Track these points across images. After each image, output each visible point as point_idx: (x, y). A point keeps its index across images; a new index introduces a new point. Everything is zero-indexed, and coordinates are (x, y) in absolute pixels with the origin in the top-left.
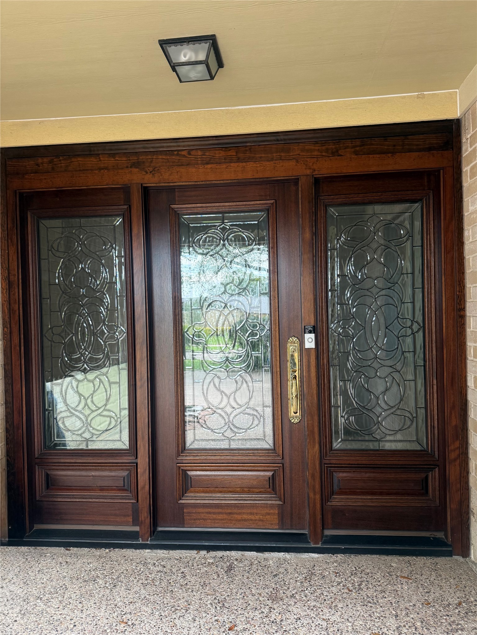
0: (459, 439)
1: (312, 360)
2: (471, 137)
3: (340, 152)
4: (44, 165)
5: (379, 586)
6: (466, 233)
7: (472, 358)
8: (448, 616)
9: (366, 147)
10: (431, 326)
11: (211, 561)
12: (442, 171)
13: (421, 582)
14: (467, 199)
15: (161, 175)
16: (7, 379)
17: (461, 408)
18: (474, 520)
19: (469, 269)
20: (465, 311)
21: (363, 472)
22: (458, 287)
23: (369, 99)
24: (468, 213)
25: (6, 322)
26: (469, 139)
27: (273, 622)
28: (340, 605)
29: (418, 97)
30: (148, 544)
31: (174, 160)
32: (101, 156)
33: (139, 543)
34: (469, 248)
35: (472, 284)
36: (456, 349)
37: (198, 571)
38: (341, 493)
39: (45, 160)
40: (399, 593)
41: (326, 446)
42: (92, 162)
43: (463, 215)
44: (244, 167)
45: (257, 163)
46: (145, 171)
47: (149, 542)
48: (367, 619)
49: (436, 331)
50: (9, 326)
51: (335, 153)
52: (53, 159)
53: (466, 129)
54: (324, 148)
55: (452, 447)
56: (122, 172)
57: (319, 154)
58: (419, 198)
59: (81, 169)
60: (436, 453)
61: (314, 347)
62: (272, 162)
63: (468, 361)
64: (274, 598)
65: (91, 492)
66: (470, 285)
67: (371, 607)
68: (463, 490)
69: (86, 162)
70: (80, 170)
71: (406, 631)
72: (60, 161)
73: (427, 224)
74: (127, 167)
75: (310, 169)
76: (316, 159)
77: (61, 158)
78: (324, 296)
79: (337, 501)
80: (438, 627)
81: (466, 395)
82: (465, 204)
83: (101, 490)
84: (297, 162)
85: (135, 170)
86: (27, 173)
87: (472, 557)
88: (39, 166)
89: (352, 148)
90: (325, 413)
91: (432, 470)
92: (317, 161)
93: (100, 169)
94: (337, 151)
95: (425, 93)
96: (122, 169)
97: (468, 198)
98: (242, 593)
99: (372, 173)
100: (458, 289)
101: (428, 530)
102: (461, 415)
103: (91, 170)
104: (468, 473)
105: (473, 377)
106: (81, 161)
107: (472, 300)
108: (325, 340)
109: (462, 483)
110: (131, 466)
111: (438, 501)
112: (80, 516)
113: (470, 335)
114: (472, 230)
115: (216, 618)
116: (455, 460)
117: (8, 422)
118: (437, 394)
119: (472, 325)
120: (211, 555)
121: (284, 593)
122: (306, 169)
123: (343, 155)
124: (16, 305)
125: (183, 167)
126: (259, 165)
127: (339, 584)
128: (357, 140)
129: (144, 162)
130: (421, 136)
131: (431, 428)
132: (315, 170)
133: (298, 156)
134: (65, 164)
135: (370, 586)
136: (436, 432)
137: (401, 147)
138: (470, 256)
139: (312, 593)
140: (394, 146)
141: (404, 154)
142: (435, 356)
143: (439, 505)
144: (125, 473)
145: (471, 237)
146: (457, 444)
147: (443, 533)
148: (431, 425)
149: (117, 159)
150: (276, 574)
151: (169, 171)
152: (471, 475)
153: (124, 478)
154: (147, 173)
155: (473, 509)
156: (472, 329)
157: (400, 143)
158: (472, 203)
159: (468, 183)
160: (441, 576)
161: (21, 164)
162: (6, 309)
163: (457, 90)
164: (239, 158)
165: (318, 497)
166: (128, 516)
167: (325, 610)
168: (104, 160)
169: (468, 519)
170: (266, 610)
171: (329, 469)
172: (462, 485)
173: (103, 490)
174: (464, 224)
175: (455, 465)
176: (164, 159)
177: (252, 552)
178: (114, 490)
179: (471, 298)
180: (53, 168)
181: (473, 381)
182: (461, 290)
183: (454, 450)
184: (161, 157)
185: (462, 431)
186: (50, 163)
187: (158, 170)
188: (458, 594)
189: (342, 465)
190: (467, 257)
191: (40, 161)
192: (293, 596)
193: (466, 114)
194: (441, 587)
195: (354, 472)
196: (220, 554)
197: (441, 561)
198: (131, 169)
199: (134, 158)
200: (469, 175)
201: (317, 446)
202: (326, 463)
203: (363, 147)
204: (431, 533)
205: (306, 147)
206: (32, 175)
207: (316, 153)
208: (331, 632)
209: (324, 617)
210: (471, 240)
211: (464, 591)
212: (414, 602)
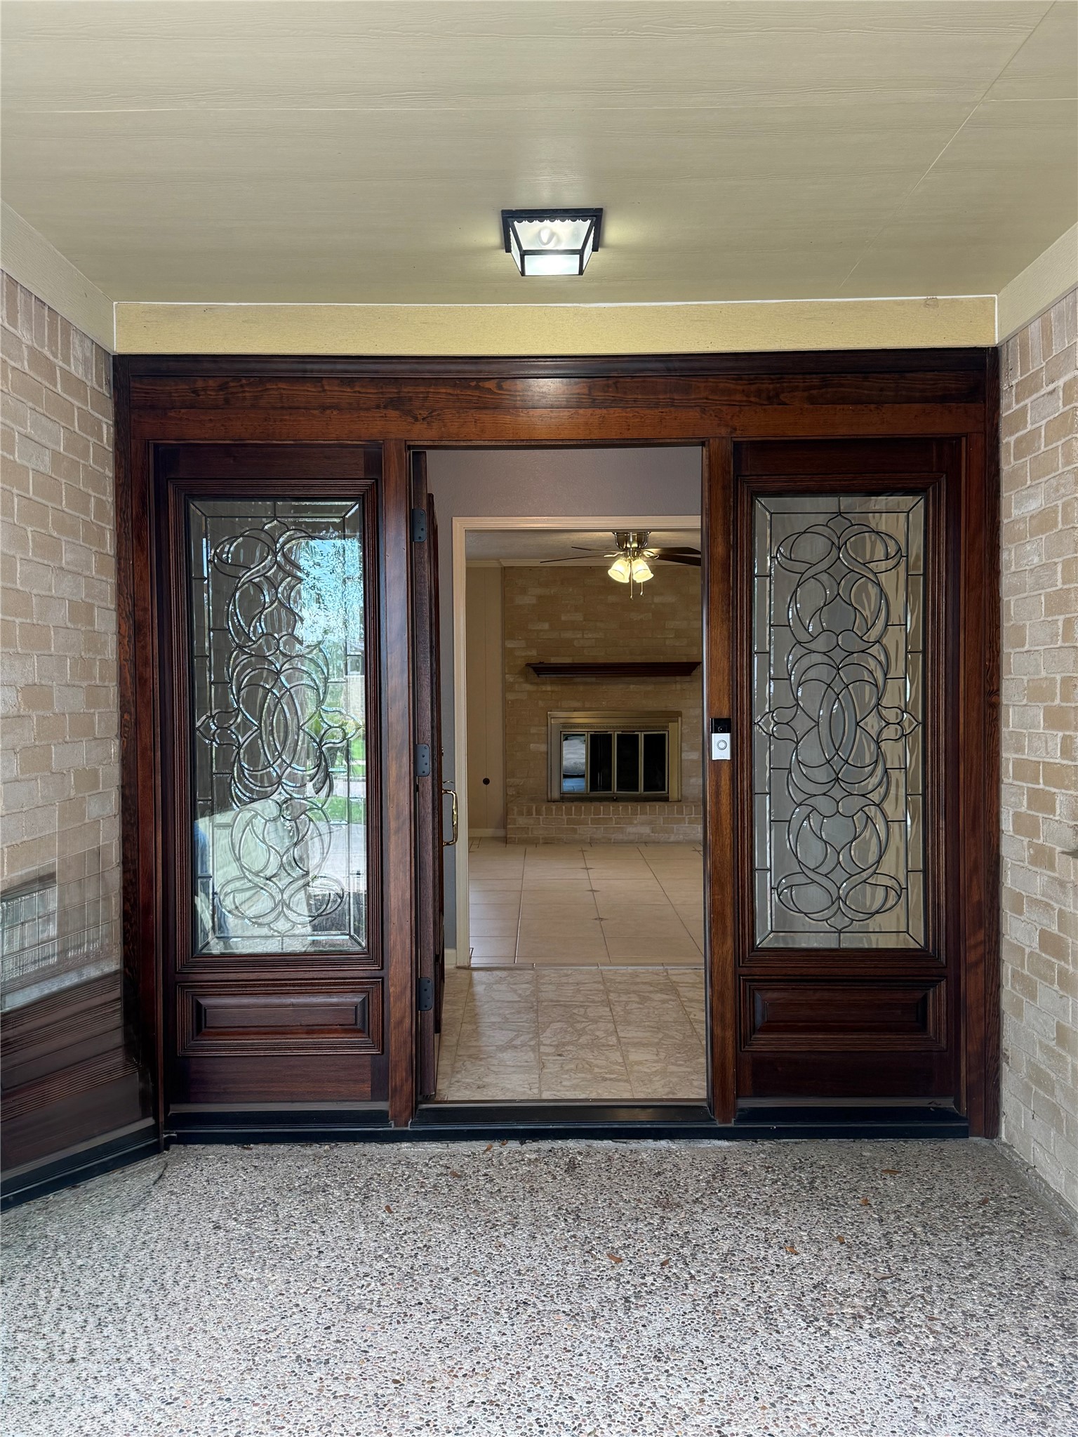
0: (985, 928)
1: (723, 783)
2: (1017, 384)
3: (782, 397)
4: (209, 393)
5: (845, 1183)
6: (1004, 556)
7: (1010, 781)
8: (967, 1217)
9: (830, 390)
10: (938, 722)
11: (533, 1156)
12: (964, 439)
13: (917, 1176)
14: (1007, 494)
15: (445, 426)
16: (127, 815)
17: (988, 871)
18: (1008, 1069)
19: (1009, 620)
20: (999, 695)
21: (810, 989)
22: (987, 652)
23: (840, 303)
24: (1009, 520)
25: (129, 702)
26: (1014, 388)
27: (672, 1235)
28: (783, 1210)
29: (926, 304)
30: (407, 1131)
31: (471, 398)
32: (325, 382)
33: (390, 1131)
34: (1009, 583)
35: (1013, 648)
36: (982, 763)
37: (514, 1172)
38: (769, 1028)
39: (211, 383)
40: (882, 1191)
41: (744, 943)
42: (306, 393)
43: (999, 522)
44: (604, 417)
45: (629, 410)
46: (413, 417)
47: (409, 1128)
48: (832, 1225)
49: (946, 730)
50: (133, 710)
51: (773, 399)
52: (227, 383)
53: (1010, 368)
54: (753, 388)
55: (972, 942)
56: (368, 417)
57: (745, 399)
58: (920, 486)
59: (286, 405)
60: (943, 953)
61: (728, 757)
62: (656, 411)
63: (1003, 786)
64: (665, 1204)
65: (289, 1036)
66: (1010, 650)
67: (836, 1210)
68: (989, 1017)
69: (294, 392)
70: (282, 408)
71: (899, 1238)
72: (242, 386)
73: (934, 534)
74: (378, 407)
75: (727, 426)
76: (737, 409)
77: (244, 381)
78: (745, 664)
79: (764, 1043)
80: (951, 1231)
81: (998, 846)
82: (1003, 502)
83: (308, 1033)
84: (703, 411)
85: (392, 413)
86: (173, 408)
87: (1003, 1136)
88: (199, 396)
89: (804, 391)
90: (743, 880)
91: (934, 983)
92: (740, 412)
93: (324, 408)
94: (777, 395)
95: (938, 297)
96: (368, 409)
97: (1011, 493)
98: (605, 1199)
99: (839, 437)
100: (988, 656)
101: (926, 1095)
102: (988, 883)
103: (305, 408)
104: (999, 986)
105: (1011, 813)
106: (284, 389)
107: (1012, 677)
108: (745, 745)
109: (988, 1004)
110: (372, 983)
111: (944, 1041)
112: (266, 1085)
113: (1008, 738)
114: (1016, 550)
115: (572, 1233)
116: (976, 964)
117: (129, 900)
118: (946, 846)
119: (1011, 720)
120: (529, 1148)
121: (680, 1197)
122: (719, 425)
123: (788, 402)
124: (148, 669)
125: (485, 412)
126: (631, 415)
127: (775, 1182)
128: (814, 376)
129: (410, 399)
130: (929, 375)
131: (934, 908)
132: (735, 429)
133: (705, 401)
134: (251, 394)
135: (830, 1183)
136: (943, 914)
137: (892, 394)
138: (1011, 597)
139: (730, 1196)
140: (882, 390)
141: (898, 405)
142: (942, 778)
143: (945, 1047)
144: (357, 999)
145: (1013, 564)
146: (981, 936)
147: (951, 1100)
148: (934, 902)
149: (357, 389)
150: (659, 1173)
151: (459, 418)
152: (1004, 991)
153: (356, 1007)
154: (416, 420)
155: (1007, 1050)
156: (1011, 729)
157: (891, 385)
158: (1017, 503)
159: (1010, 466)
160: (950, 1166)
161: (161, 388)
162: (128, 677)
163: (995, 296)
164: (594, 400)
165: (729, 1034)
166: (363, 1081)
167: (758, 1217)
168: (330, 391)
169: (997, 1070)
170: (656, 1221)
171: (748, 984)
172: (988, 1008)
173: (312, 1033)
174: (1001, 539)
175: (977, 974)
176: (451, 395)
177: (605, 1142)
178: (336, 1031)
179: (1010, 673)
180: (227, 401)
181: (1011, 820)
182: (993, 657)
183: (975, 946)
184: (444, 391)
185: (990, 911)
186: (221, 390)
187: (439, 415)
188: (981, 1189)
189: (773, 977)
190: (1005, 599)
191: (200, 384)
192: (696, 1201)
193: (1010, 342)
194: (952, 1182)
195: (793, 989)
196: (546, 1145)
197: (950, 1146)
198: (385, 411)
199: (391, 391)
200: (1012, 451)
201: (730, 942)
202: (743, 973)
203: (824, 390)
204: (930, 1101)
205: (721, 385)
206: (183, 411)
207: (738, 397)
208: (775, 1244)
209: (758, 1226)
210: (1013, 569)
211: (990, 1185)
212: (907, 1202)
